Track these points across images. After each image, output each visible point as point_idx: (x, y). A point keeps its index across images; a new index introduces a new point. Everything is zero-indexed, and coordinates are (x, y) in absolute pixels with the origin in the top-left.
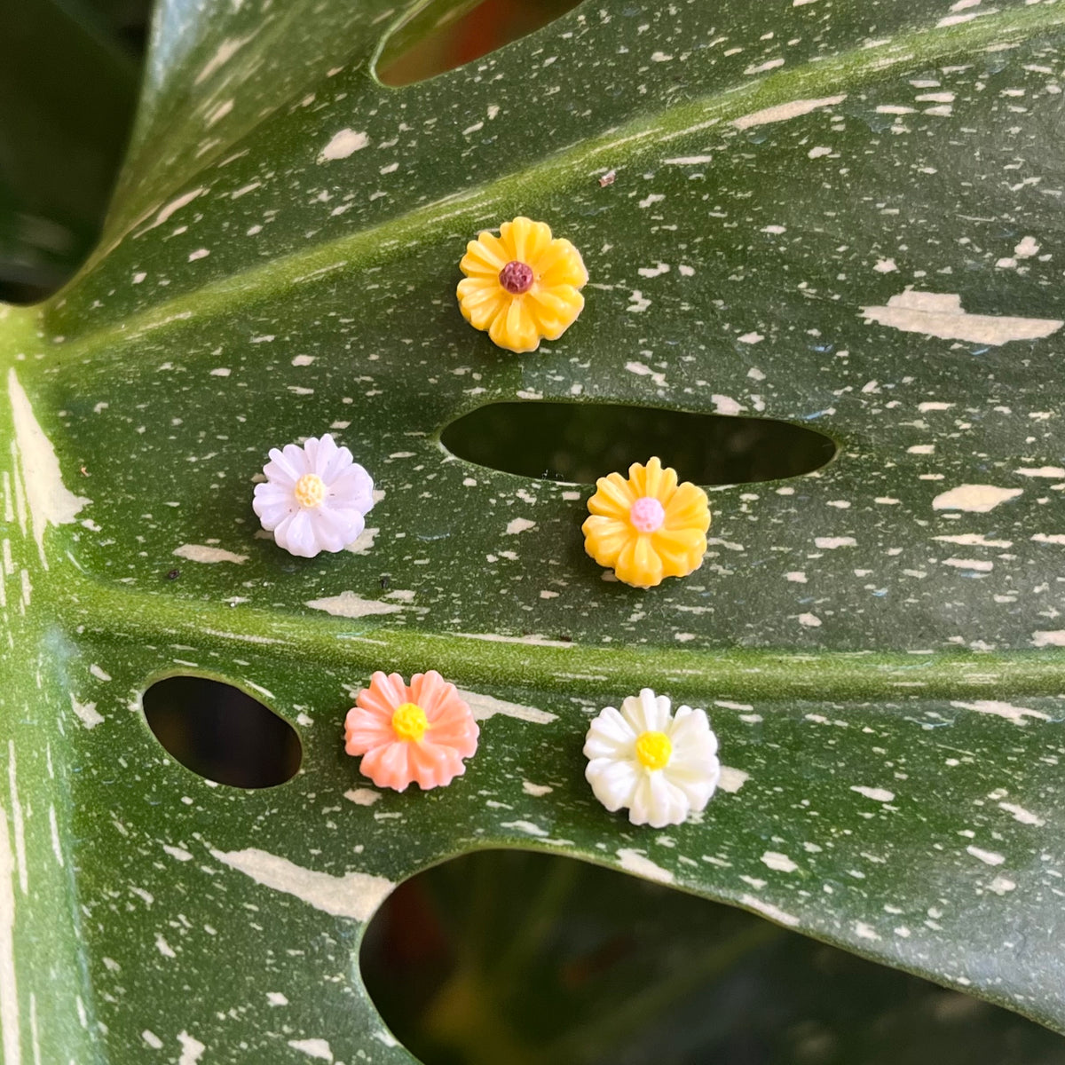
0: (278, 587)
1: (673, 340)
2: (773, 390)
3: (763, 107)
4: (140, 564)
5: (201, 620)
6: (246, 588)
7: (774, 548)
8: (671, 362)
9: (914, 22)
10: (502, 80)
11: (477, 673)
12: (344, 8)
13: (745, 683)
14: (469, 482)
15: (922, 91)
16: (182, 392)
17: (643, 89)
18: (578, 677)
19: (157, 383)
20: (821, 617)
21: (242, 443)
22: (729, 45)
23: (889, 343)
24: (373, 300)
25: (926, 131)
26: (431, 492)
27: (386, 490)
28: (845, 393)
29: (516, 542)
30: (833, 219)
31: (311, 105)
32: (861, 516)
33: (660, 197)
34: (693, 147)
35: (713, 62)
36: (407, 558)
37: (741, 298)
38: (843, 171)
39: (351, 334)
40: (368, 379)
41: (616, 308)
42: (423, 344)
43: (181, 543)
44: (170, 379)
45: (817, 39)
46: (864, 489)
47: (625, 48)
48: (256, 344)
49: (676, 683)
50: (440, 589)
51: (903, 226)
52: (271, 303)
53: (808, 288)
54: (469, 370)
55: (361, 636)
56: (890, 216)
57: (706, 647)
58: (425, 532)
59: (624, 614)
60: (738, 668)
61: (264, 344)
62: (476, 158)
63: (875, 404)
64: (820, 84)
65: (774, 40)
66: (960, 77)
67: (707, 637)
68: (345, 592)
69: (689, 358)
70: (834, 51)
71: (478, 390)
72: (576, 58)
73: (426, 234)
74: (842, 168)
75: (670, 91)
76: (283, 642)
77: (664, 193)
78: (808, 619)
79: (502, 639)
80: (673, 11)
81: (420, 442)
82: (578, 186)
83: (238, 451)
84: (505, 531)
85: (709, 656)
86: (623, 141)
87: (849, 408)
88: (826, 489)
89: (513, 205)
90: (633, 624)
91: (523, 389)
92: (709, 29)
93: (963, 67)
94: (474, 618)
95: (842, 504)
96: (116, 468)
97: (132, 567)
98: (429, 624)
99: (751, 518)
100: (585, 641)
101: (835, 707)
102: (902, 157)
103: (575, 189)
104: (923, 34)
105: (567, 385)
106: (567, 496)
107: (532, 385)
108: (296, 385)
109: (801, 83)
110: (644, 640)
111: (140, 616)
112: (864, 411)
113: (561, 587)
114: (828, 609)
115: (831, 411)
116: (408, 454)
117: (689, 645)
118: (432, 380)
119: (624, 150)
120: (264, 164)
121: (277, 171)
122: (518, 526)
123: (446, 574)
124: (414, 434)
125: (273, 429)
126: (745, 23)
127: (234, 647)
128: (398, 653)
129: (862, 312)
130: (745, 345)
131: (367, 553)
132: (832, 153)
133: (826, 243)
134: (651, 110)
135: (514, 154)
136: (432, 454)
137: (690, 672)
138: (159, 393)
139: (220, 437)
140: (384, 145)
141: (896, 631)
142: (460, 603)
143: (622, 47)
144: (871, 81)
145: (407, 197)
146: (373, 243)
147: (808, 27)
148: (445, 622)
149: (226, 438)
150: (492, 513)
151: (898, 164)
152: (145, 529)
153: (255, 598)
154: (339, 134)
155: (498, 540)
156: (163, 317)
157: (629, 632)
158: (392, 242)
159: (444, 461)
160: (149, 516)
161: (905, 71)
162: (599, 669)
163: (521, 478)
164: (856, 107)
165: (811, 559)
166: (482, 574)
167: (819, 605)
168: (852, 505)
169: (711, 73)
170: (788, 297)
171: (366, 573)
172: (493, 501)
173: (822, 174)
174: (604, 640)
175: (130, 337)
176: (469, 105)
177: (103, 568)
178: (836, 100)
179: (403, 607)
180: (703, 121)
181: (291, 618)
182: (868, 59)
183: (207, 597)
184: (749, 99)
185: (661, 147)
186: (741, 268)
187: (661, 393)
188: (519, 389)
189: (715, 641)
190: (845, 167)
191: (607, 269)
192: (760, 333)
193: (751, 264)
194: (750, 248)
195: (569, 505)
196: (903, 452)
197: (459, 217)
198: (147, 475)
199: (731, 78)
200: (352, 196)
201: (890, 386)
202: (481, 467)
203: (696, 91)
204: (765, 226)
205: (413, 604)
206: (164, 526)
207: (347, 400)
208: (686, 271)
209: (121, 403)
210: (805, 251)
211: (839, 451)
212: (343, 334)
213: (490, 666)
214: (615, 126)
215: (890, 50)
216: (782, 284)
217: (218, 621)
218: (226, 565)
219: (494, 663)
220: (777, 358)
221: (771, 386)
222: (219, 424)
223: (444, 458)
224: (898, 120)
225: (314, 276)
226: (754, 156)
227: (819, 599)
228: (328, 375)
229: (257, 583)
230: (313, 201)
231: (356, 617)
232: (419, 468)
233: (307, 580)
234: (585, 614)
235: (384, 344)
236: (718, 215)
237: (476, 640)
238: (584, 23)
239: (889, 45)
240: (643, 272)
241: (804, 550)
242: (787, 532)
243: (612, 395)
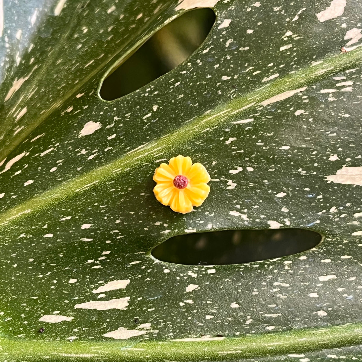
0: (89, 329)
1: (248, 199)
2: (293, 216)
3: (273, 96)
4: (25, 327)
5: (59, 350)
6: (75, 332)
7: (302, 284)
8: (249, 208)
9: (332, 53)
10: (158, 94)
11: (185, 357)
12: (70, 60)
13: (300, 345)
14: (166, 271)
15: (338, 82)
16: (32, 246)
17: (220, 92)
18: (229, 352)
19: (20, 244)
20: (326, 311)
21: (62, 266)
22: (255, 70)
23: (339, 190)
24: (113, 196)
25: (343, 99)
26: (150, 278)
27: (130, 279)
28: (323, 213)
29: (191, 295)
30: (309, 141)
31: (72, 112)
32: (337, 265)
33: (234, 139)
34: (246, 115)
35: (249, 78)
36: (144, 309)
37: (275, 178)
38: (311, 120)
39: (106, 212)
40: (117, 231)
41: (221, 188)
42: (140, 213)
43: (42, 315)
44: (25, 241)
45: (292, 64)
46: (336, 253)
47: (210, 75)
48: (63, 221)
49: (271, 349)
50: (162, 321)
51: (339, 140)
52: (67, 202)
53: (302, 171)
54: (161, 222)
55: (132, 347)
56: (333, 137)
57: (281, 331)
58: (150, 296)
59: (243, 322)
60: (296, 339)
61: (66, 221)
62: (150, 129)
63: (336, 216)
64: (296, 83)
65: (274, 66)
66: (354, 74)
67: (280, 327)
68: (120, 328)
69: (256, 207)
70: (299, 68)
71: (167, 231)
72: (189, 81)
73: (133, 165)
74: (310, 118)
75: (231, 92)
76: (98, 355)
77: (236, 137)
78: (321, 313)
79: (193, 340)
80: (229, 57)
81: (142, 256)
82: (197, 137)
83: (61, 270)
84: (185, 291)
85: (283, 335)
86: (215, 116)
87: (325, 220)
88: (320, 255)
89: (170, 148)
90: (248, 325)
91: (187, 229)
92: (245, 64)
93: (354, 70)
94: (178, 332)
95: (328, 261)
96: (6, 284)
97: (21, 329)
98: (159, 338)
99: (290, 271)
100: (228, 336)
101: (339, 350)
102: (334, 111)
103: (196, 138)
104: (336, 57)
105: (205, 224)
106: (210, 271)
107: (191, 226)
108: (84, 238)
109: (288, 84)
110: (253, 332)
111: (32, 352)
112: (331, 220)
113: (214, 313)
114: (329, 308)
115: (318, 222)
116: (138, 262)
117: (273, 331)
118: (145, 229)
119: (216, 120)
120: (54, 140)
121: (60, 142)
122: (191, 288)
123: (163, 314)
124: (140, 253)
125: (76, 258)
126: (260, 60)
127: (76, 360)
128: (149, 353)
129: (326, 178)
130: (279, 198)
131: (126, 309)
132: (305, 112)
133: (307, 151)
134: (224, 101)
135: (167, 125)
136: (148, 261)
137: (277, 343)
138: (21, 248)
139: (52, 265)
140: (108, 127)
141: (358, 313)
142: (171, 326)
143: (209, 75)
144: (317, 80)
145: (121, 148)
146: (110, 170)
147: (287, 59)
148: (166, 335)
149: (55, 265)
150: (178, 284)
151: (333, 114)
152: (24, 311)
153: (80, 336)
154: (87, 123)
155: (183, 295)
156: (17, 213)
157: (246, 329)
158: (119, 170)
159: (154, 263)
160: (25, 304)
161: (331, 74)
162: (237, 348)
163: (189, 266)
164: (312, 91)
165: (319, 287)
166: (179, 311)
167: (325, 307)
168: (332, 261)
169: (248, 82)
170: (295, 175)
171: (128, 318)
172: (178, 278)
173: (302, 122)
174: (236, 334)
175: (3, 224)
176: (145, 106)
177: (8, 331)
178: (304, 89)
179: (147, 331)
180: (248, 104)
181: (99, 343)
182: (315, 70)
183: (58, 339)
184: (266, 93)
185: (232, 117)
186: (273, 165)
187: (246, 223)
188: (186, 229)
189: (283, 328)
190: (311, 118)
191: (216, 172)
192: (284, 192)
193: (277, 163)
194: (276, 156)
195: (212, 276)
196: (350, 236)
197: (147, 156)
198: (21, 286)
199: (257, 84)
200: (96, 150)
201: (341, 208)
202: (171, 263)
203: (243, 91)
204: (281, 147)
205: (151, 329)
206: (33, 308)
207: (108, 242)
208: (250, 169)
209: (3, 254)
210: (300, 155)
211: (323, 238)
212: (102, 212)
213: (190, 353)
214: (209, 109)
215: (324, 66)
216: (291, 171)
217: (67, 349)
218: (64, 322)
219: (192, 351)
220: (293, 202)
221: (291, 214)
222: (51, 259)
223: (154, 262)
224: (331, 95)
225: (85, 188)
226: (272, 117)
227: (324, 304)
228: (98, 232)
229: (80, 329)
230: (79, 154)
231: (127, 338)
232: (143, 267)
233: (102, 325)
234: (226, 324)
235: (122, 215)
236: (260, 144)
237: (182, 342)
238: (191, 66)
239: (323, 64)
240: (231, 172)
241: (315, 283)
242: (306, 276)
243: (226, 226)
